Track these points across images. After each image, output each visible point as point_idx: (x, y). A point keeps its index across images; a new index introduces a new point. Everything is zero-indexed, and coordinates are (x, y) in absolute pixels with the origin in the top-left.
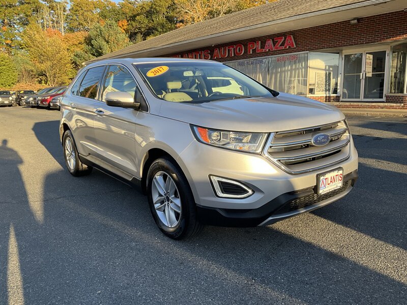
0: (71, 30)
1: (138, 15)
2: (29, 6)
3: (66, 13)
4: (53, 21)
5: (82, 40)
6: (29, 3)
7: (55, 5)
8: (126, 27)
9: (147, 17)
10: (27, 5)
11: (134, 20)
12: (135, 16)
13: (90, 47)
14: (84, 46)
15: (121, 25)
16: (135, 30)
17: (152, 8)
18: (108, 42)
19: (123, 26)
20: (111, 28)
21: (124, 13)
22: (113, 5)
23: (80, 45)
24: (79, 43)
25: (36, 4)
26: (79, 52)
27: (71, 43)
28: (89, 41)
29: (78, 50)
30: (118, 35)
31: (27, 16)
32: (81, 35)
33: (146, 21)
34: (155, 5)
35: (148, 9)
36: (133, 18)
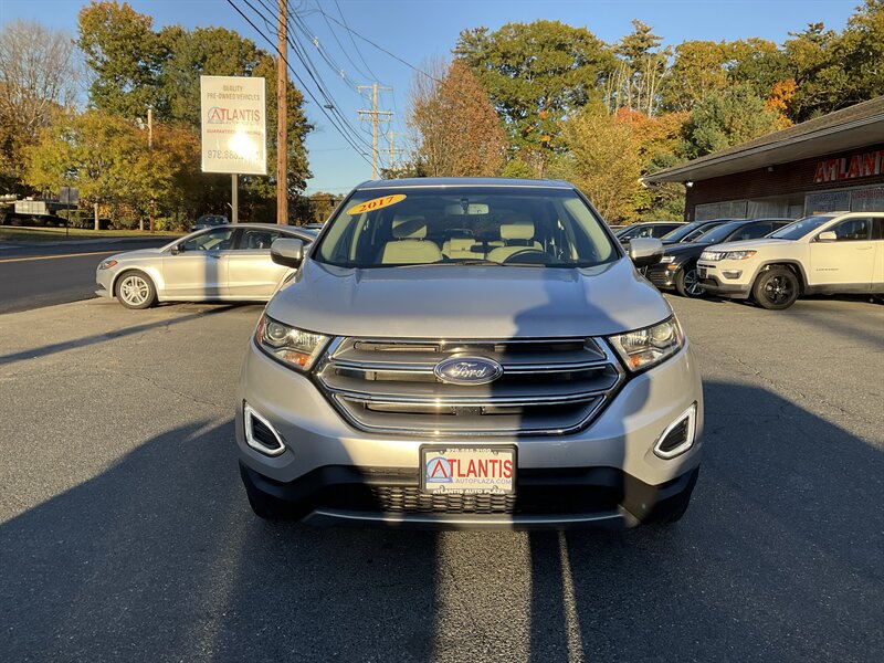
0: (669, 108)
1: (824, 66)
2: (594, 68)
3: (663, 76)
4: (635, 92)
5: (676, 129)
6: (594, 62)
7: (644, 61)
8: (790, 95)
9: (847, 69)
10: (588, 66)
11: (812, 80)
12: (817, 69)
13: (689, 144)
14: (679, 143)
15: (780, 92)
16: (812, 100)
17: (862, 46)
18: (729, 132)
19: (784, 93)
20: (740, 101)
21: (791, 65)
22: (770, 49)
23: (670, 140)
24: (669, 137)
25: (608, 62)
26: (663, 155)
27: (651, 137)
28: (688, 131)
29: (664, 152)
30: (754, 115)
31: (586, 87)
32: (675, 121)
33: (843, 79)
34: (872, 38)
35: (852, 49)
36: (811, 74)
